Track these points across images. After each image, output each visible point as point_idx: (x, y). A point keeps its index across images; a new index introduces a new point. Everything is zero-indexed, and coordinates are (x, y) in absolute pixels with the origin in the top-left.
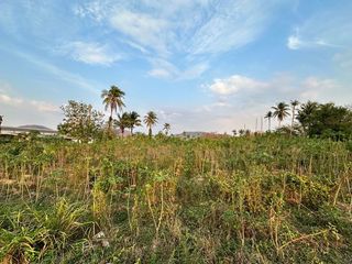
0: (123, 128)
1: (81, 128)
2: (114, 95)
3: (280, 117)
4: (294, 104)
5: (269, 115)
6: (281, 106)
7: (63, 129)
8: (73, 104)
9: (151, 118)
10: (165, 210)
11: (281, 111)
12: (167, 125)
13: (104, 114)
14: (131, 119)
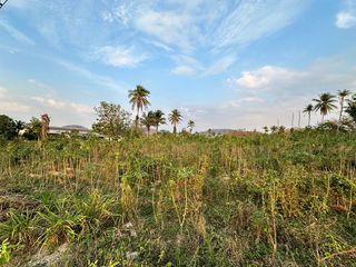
0: (148, 126)
1: (112, 126)
2: (140, 94)
3: (324, 110)
4: (343, 94)
5: (309, 108)
6: (325, 98)
7: (97, 127)
8: (104, 105)
9: (176, 116)
10: (189, 206)
11: (325, 103)
12: (192, 123)
13: (132, 113)
14: (156, 117)
